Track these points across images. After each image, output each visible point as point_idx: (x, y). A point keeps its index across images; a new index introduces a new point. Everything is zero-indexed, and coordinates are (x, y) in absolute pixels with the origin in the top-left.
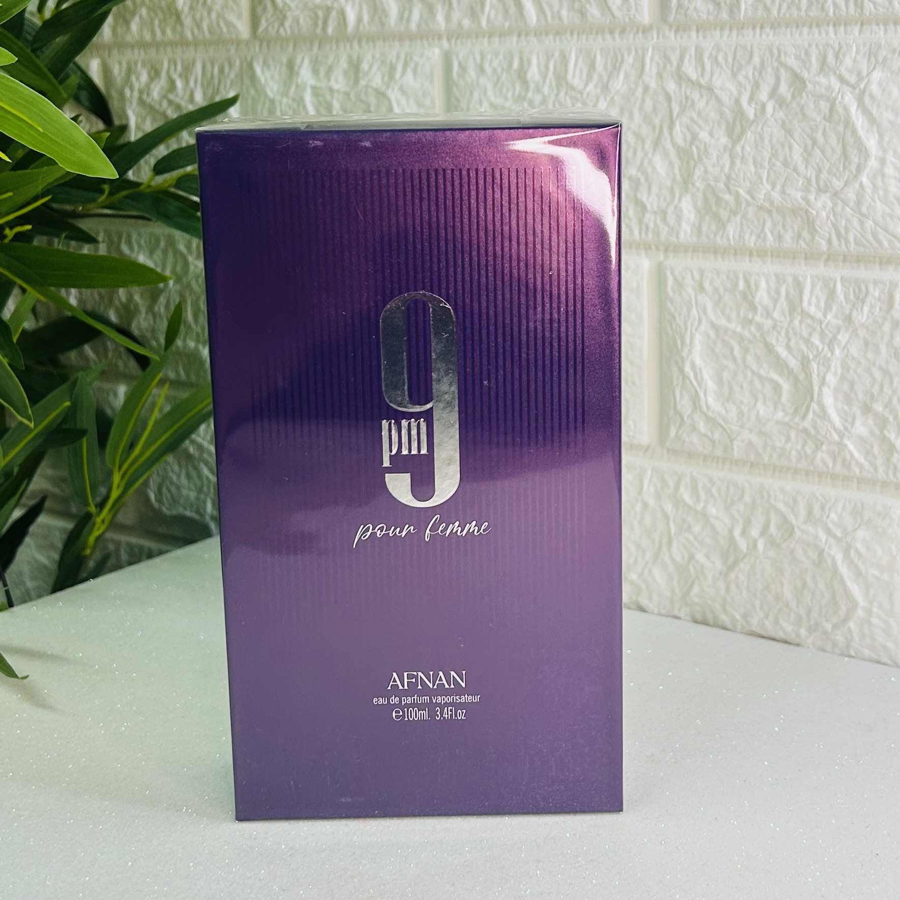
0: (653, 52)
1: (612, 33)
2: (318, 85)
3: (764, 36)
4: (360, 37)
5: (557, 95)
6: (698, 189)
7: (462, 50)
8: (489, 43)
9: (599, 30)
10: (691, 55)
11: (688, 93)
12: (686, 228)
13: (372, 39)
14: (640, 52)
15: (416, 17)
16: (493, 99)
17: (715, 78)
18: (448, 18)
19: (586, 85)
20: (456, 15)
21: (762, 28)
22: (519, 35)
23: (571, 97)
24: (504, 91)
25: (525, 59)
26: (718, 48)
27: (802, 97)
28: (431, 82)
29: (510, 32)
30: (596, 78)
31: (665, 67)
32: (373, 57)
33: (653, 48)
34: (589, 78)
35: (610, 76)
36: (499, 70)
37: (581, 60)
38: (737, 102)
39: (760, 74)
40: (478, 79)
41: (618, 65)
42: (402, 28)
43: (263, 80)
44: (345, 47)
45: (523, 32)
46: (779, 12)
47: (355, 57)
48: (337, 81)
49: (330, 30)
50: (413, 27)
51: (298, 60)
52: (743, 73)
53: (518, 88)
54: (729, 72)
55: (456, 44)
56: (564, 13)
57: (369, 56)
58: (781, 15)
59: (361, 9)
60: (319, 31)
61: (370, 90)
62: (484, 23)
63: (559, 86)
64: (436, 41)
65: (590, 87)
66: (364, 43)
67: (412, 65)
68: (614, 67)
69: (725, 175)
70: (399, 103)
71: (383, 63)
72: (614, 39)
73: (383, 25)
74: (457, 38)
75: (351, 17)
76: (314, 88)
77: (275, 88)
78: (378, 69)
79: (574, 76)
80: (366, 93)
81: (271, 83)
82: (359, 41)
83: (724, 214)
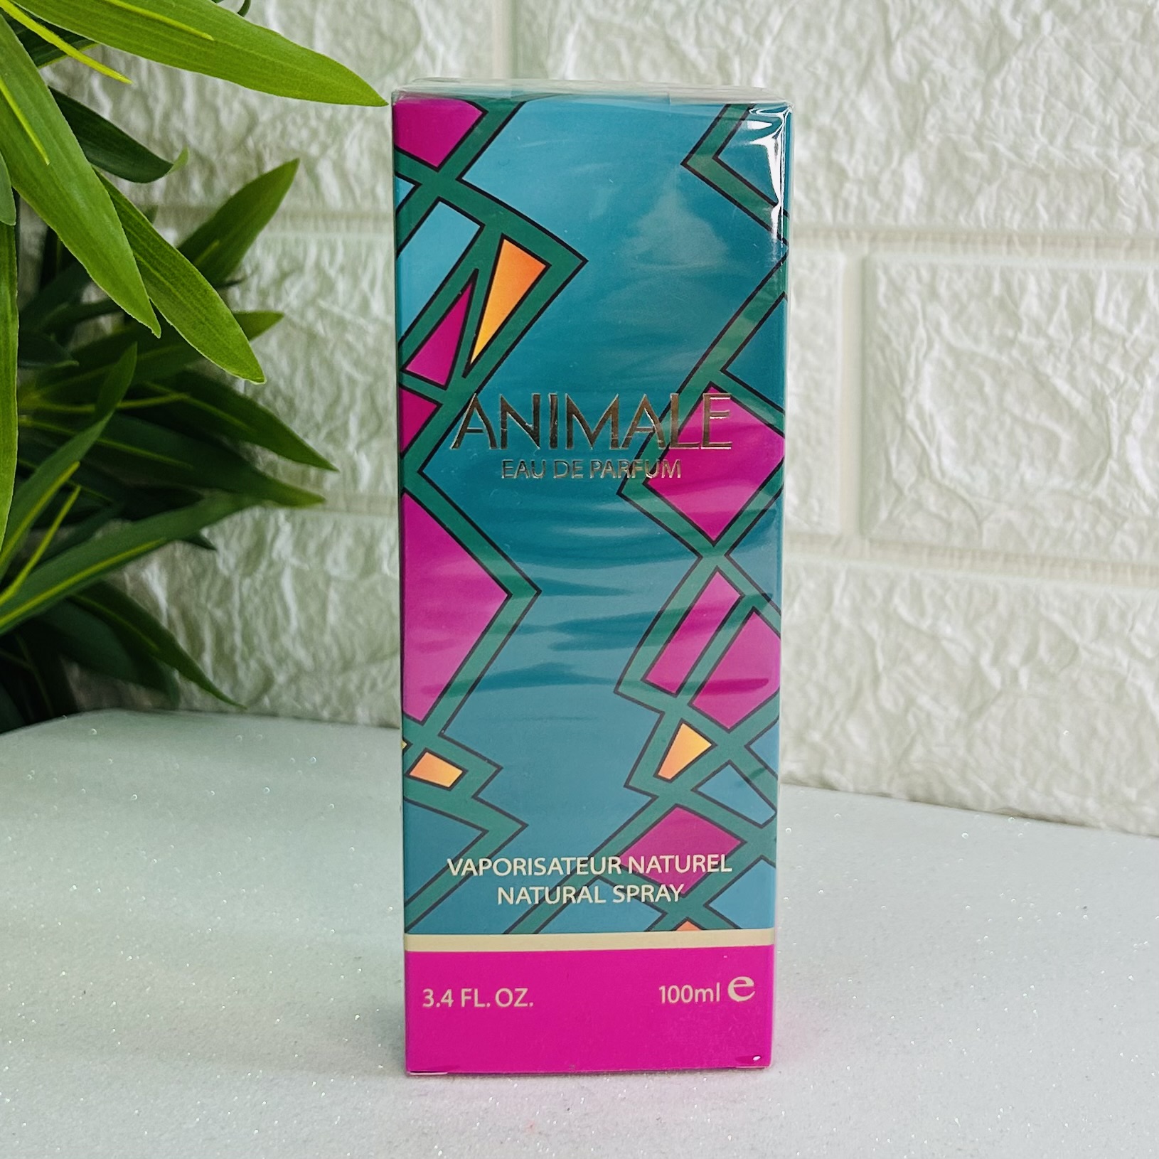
6: (930, 145)
12: (909, 203)
69: (975, 122)
83: (971, 182)
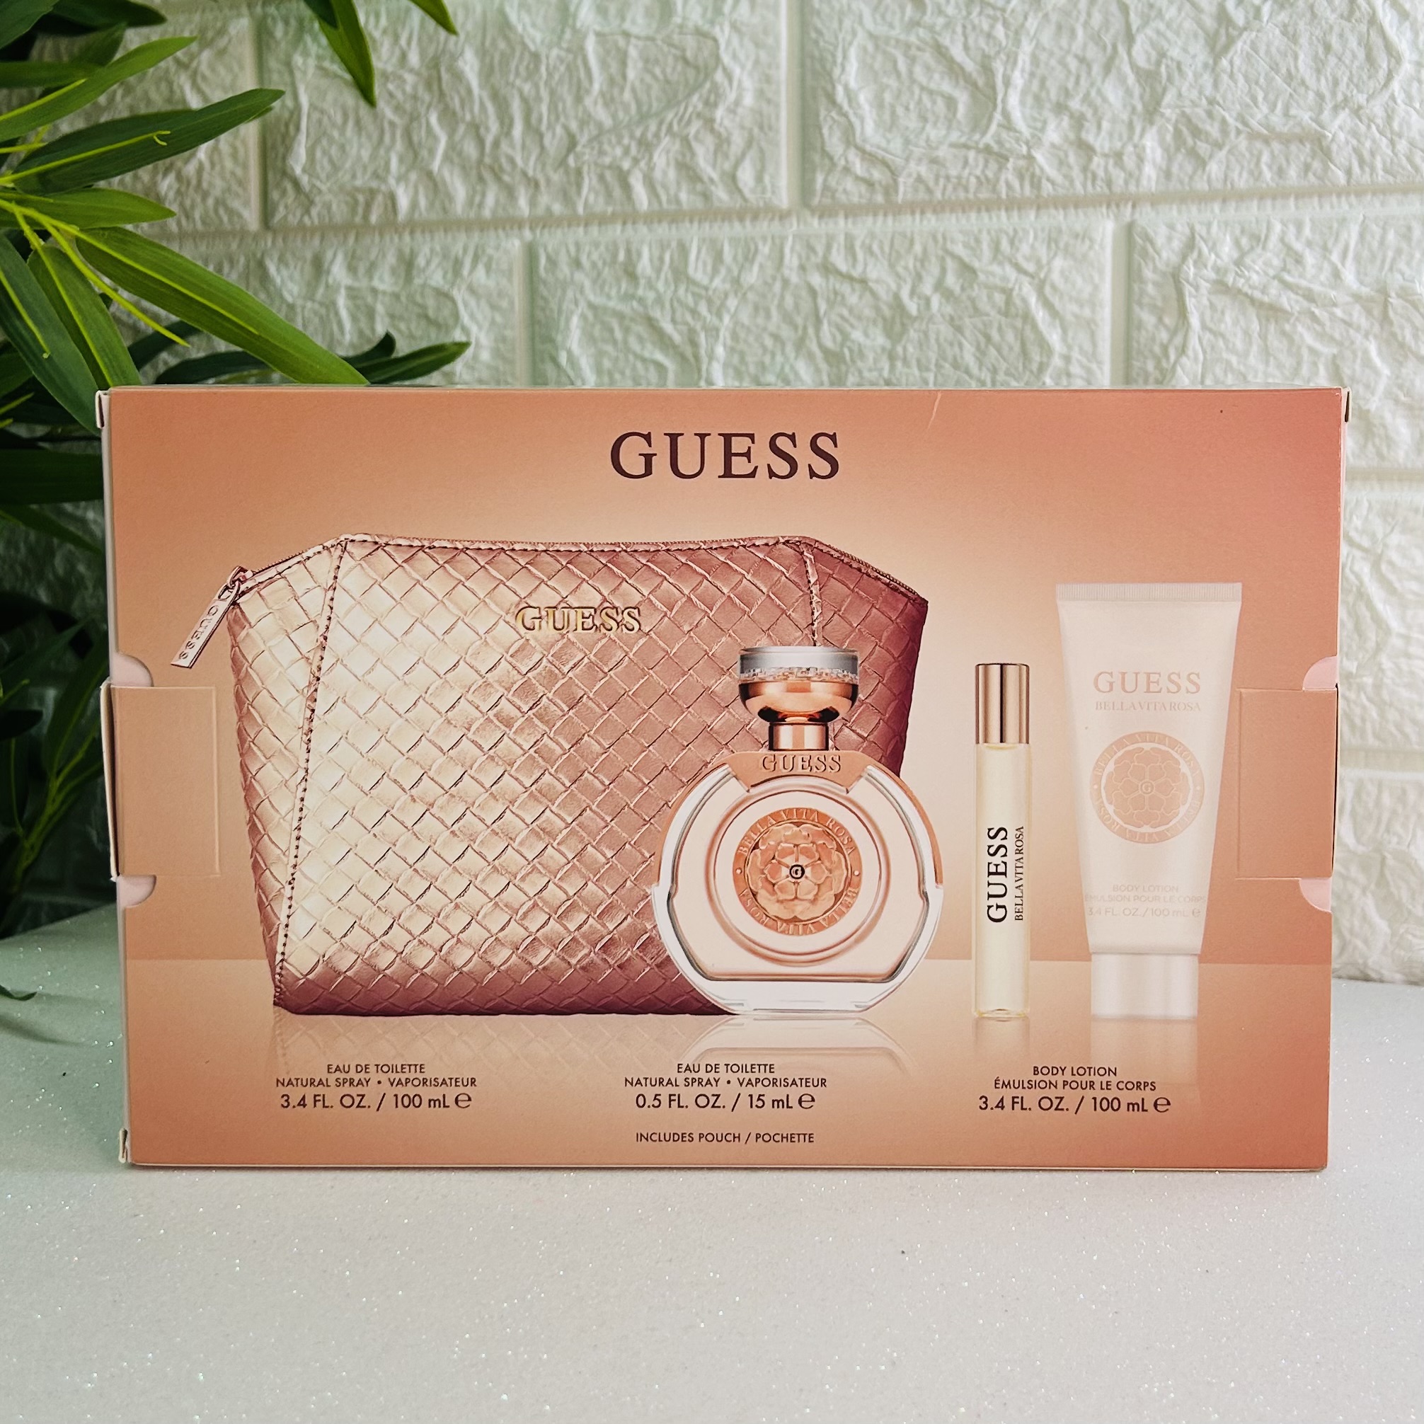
0: (794, 242)
1: (741, 220)
2: (356, 285)
3: (925, 222)
4: (413, 226)
5: (676, 291)
7: (551, 240)
8: (586, 233)
9: (726, 215)
10: (839, 245)
11: (838, 286)
13: (428, 228)
14: (777, 241)
15: (490, 200)
16: (592, 297)
17: (868, 269)
18: (533, 203)
19: (712, 280)
20: (544, 199)
21: (923, 213)
22: (624, 223)
23: (694, 294)
24: (606, 289)
25: (634, 250)
26: (872, 235)
27: (973, 290)
28: (510, 280)
29: (613, 218)
30: (723, 271)
31: (808, 258)
32: (432, 250)
33: (794, 236)
34: (715, 271)
35: (741, 268)
36: (600, 264)
37: (704, 251)
38: (897, 297)
39: (923, 266)
40: (572, 275)
41: (750, 256)
42: (472, 215)
43: (278, 281)
44: (392, 240)
45: (630, 217)
46: (943, 194)
47: (407, 251)
48: (381, 279)
49: (374, 218)
50: (487, 213)
51: (329, 255)
52: (902, 263)
53: (624, 285)
54: (886, 263)
55: (541, 234)
56: (683, 196)
57: (425, 249)
58: (946, 197)
59: (416, 192)
60: (358, 219)
61: (428, 291)
62: (580, 210)
63: (677, 280)
64: (516, 231)
65: (717, 282)
66: (418, 235)
67: (485, 259)
68: (746, 259)
70: (466, 305)
71: (445, 256)
72: (744, 227)
73: (445, 210)
74: (544, 227)
75: (403, 202)
76: (349, 288)
77: (295, 289)
78: (439, 264)
79: (696, 268)
80: (422, 295)
81: (290, 285)
82: (412, 233)
